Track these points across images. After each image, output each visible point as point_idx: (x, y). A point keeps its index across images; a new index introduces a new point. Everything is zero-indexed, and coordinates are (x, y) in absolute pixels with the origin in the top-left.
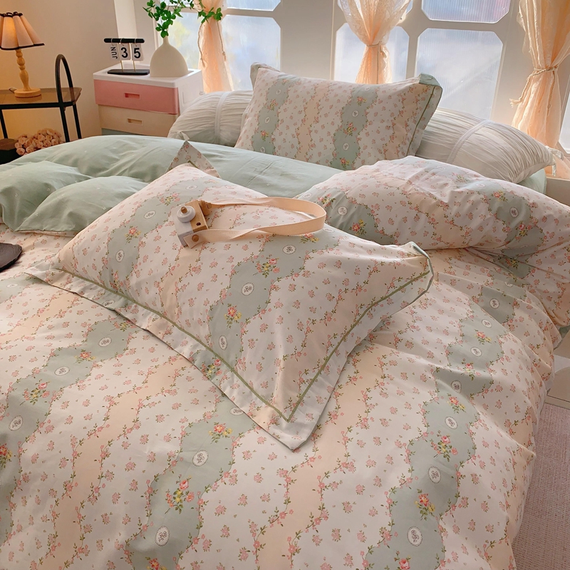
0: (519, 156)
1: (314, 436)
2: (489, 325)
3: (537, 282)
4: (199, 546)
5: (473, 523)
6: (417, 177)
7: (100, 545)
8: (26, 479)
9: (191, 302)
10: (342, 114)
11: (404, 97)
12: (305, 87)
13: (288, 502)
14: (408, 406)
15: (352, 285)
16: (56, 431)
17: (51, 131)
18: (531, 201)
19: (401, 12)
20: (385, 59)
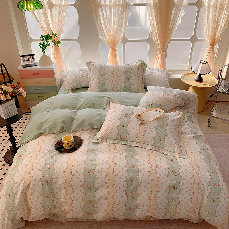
3: (190, 110)
4: (183, 180)
8: (141, 183)
9: (148, 137)
10: (124, 75)
11: (138, 68)
13: (193, 167)
18: (187, 94)
20: (117, 52)
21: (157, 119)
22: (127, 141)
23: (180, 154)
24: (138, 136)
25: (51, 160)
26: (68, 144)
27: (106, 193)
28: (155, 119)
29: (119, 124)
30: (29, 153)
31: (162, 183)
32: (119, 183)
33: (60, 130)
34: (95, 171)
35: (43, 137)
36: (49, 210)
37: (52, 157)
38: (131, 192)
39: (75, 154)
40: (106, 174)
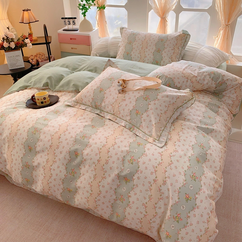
0: (217, 58)
1: (166, 144)
2: (212, 114)
3: (225, 100)
4: (139, 172)
5: (211, 166)
6: (186, 68)
7: (109, 176)
8: (85, 160)
9: (124, 110)
10: (156, 45)
11: (177, 39)
12: (141, 36)
13: (162, 160)
14: (191, 136)
15: (172, 103)
16: (93, 146)
17: (42, 53)
18: (223, 74)
19: (173, 6)
20: (167, 23)
21: (146, 89)
22: (101, 111)
23: (156, 139)
24: (113, 105)
25: (11, 110)
26: (38, 100)
29: (98, 87)
31: (111, 168)
32: (61, 153)
33: (44, 86)
34: (41, 131)
37: (14, 108)
38: (72, 169)
40: (50, 138)
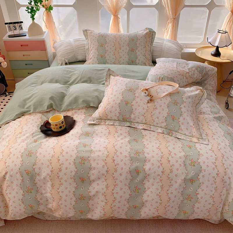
4: (203, 171)
6: (177, 66)
11: (146, 37)
13: (216, 155)
14: (217, 127)
15: (193, 102)
16: (152, 160)
18: (205, 67)
20: (120, 20)
21: (170, 94)
22: (131, 122)
23: (199, 138)
24: (145, 115)
25: (34, 144)
26: (56, 125)
27: (104, 187)
28: (167, 95)
29: (121, 101)
30: (8, 136)
31: (176, 175)
32: (121, 175)
33: (48, 108)
34: (89, 159)
35: (27, 117)
36: (31, 207)
37: (35, 141)
38: (136, 186)
39: (65, 138)
40: (104, 164)
